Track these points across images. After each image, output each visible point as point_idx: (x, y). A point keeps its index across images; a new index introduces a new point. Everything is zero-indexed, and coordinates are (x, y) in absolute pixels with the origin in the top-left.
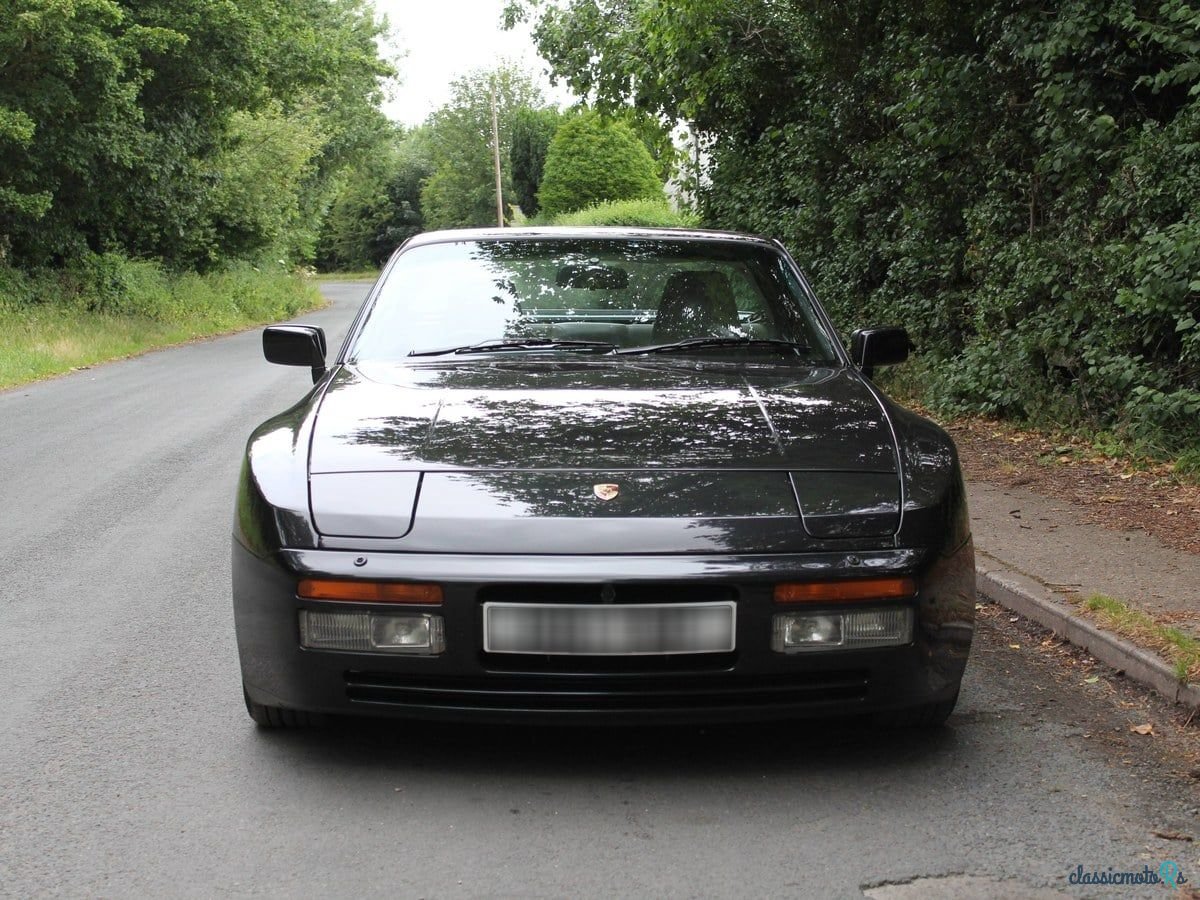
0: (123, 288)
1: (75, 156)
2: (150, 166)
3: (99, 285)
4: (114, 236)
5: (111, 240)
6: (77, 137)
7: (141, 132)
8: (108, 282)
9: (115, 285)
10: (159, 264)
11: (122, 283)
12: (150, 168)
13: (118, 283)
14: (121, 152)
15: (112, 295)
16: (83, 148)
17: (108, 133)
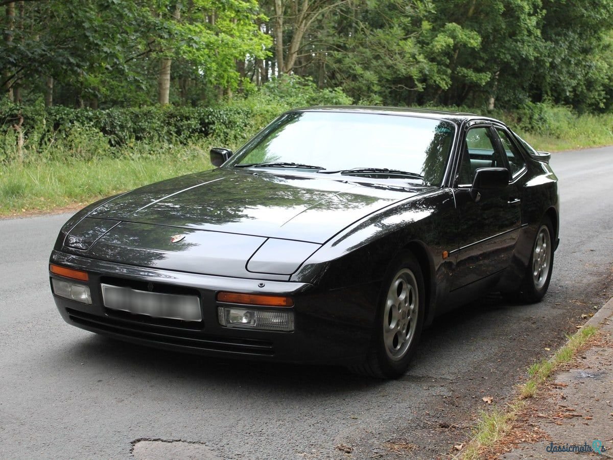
0: (545, 121)
1: (504, 54)
2: (545, 59)
3: (531, 118)
4: (550, 94)
5: (548, 95)
6: (507, 45)
7: (542, 42)
8: (536, 116)
9: (541, 119)
10: (571, 109)
11: (545, 118)
12: (546, 60)
13: (543, 118)
14: (529, 52)
15: (537, 124)
16: (509, 49)
17: (523, 42)
